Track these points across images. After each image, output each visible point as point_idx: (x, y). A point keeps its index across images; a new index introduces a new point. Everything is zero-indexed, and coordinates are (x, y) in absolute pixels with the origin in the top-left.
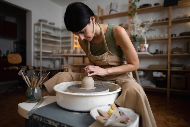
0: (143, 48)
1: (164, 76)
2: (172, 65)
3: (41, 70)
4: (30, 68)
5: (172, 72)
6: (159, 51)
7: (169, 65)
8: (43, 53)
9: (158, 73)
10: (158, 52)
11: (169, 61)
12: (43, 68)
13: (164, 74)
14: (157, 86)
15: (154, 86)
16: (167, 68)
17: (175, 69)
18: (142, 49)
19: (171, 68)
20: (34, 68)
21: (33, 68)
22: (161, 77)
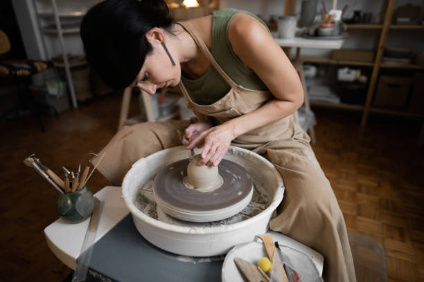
0: (329, 25)
1: (364, 79)
2: (387, 54)
3: (67, 65)
4: (39, 66)
5: (383, 71)
6: (362, 15)
7: (380, 53)
8: (62, 18)
9: (348, 73)
10: (360, 17)
11: (381, 43)
12: (71, 58)
13: (362, 74)
14: (342, 100)
15: (335, 101)
16: (374, 60)
17: (392, 63)
18: (325, 27)
19: (382, 61)
20: (50, 64)
21: (45, 66)
22: (356, 82)
